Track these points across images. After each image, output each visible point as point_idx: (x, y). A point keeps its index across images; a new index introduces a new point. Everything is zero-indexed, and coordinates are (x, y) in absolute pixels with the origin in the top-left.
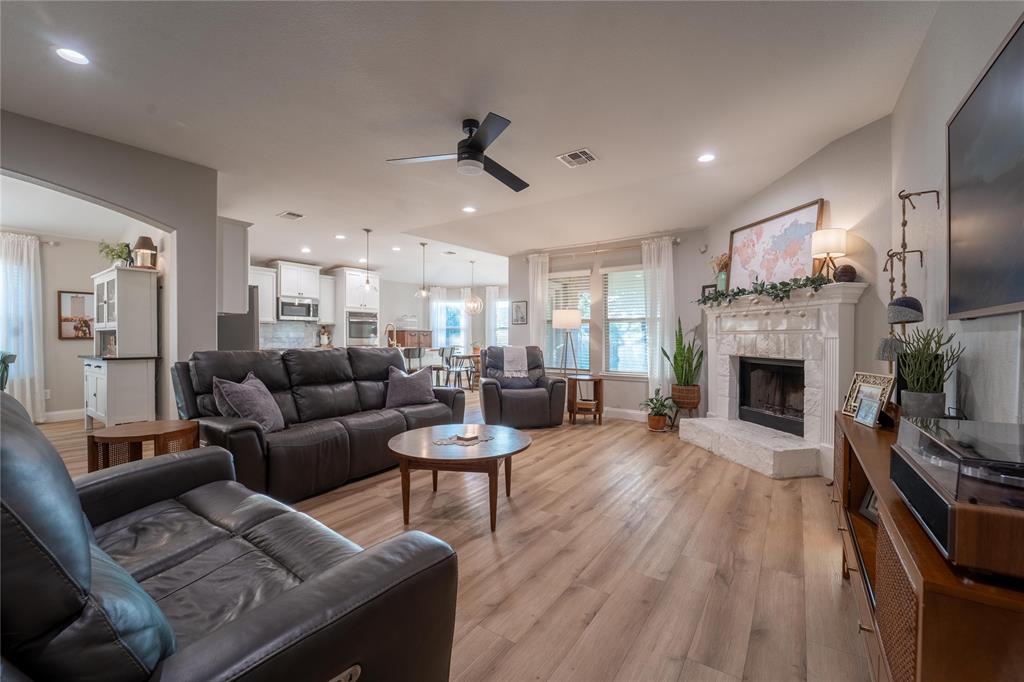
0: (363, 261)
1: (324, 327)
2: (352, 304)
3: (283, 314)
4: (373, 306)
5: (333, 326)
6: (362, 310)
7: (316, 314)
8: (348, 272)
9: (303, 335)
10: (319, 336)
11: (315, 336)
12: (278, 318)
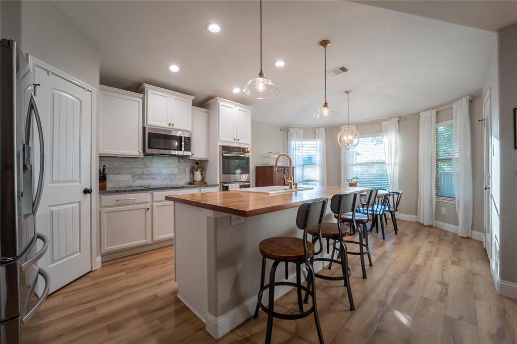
0: (236, 91)
1: (197, 163)
2: (226, 137)
3: (149, 147)
4: (245, 140)
5: (206, 161)
6: (236, 145)
7: (188, 148)
8: (221, 103)
9: (176, 171)
10: (192, 172)
11: (188, 172)
12: (144, 151)
